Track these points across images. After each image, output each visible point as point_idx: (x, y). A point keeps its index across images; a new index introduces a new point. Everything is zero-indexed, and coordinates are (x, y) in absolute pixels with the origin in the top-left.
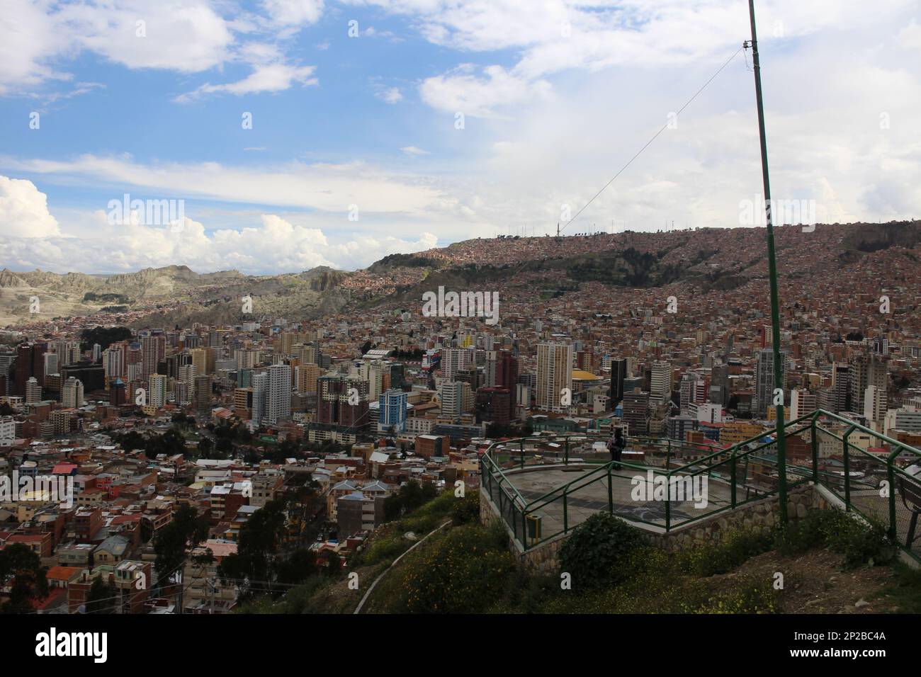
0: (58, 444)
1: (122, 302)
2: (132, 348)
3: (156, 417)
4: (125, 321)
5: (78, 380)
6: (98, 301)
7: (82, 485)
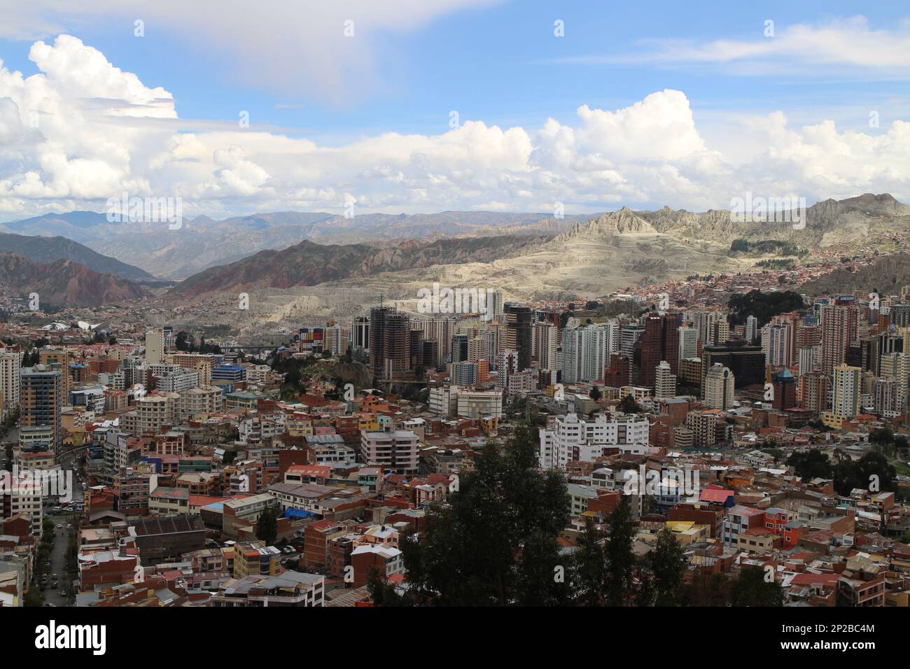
0: (707, 459)
1: (786, 253)
2: (806, 323)
3: (843, 432)
4: (791, 283)
5: (727, 369)
6: (750, 251)
7: (745, 521)
